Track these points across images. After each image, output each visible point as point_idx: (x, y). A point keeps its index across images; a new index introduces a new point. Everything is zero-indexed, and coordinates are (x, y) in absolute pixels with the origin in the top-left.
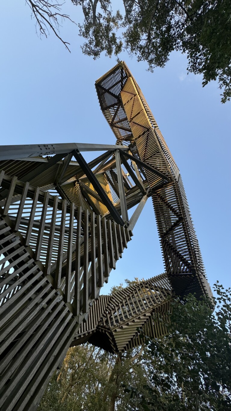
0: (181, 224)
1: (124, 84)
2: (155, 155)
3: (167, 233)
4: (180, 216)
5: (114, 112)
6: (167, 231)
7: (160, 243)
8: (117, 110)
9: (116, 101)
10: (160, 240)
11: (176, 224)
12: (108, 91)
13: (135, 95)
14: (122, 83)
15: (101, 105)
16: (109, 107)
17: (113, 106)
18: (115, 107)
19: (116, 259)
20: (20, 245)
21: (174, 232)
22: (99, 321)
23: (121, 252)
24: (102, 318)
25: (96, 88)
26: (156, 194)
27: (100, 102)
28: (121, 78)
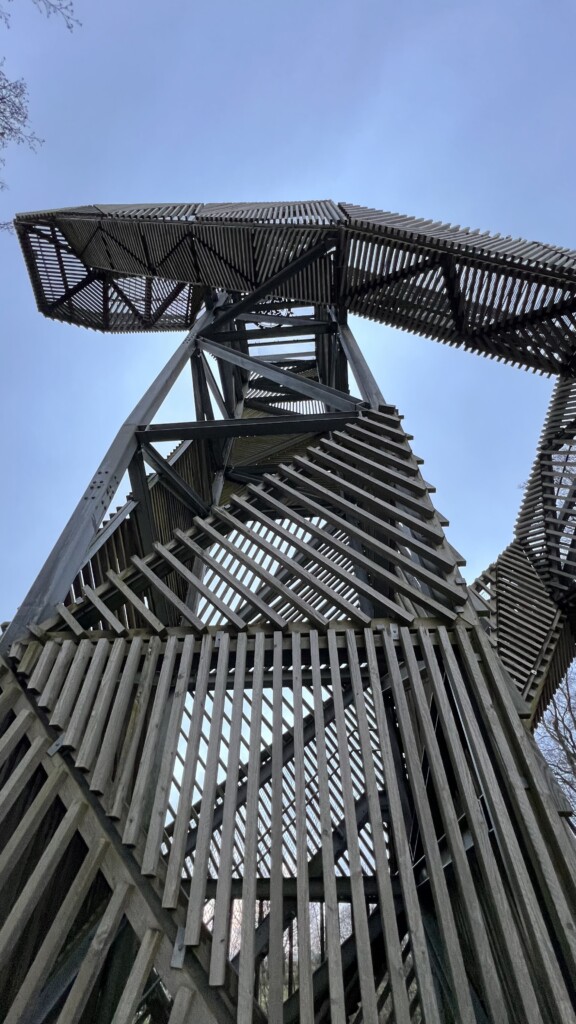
0: (457, 266)
1: (66, 243)
2: (254, 249)
3: (459, 318)
4: (437, 260)
5: (121, 301)
6: (454, 316)
7: (472, 352)
8: (120, 293)
9: (97, 285)
10: (466, 349)
11: (452, 280)
12: (70, 293)
13: (100, 227)
14: (64, 247)
15: (96, 326)
16: (106, 309)
17: (106, 299)
18: (112, 294)
19: (414, 473)
20: (233, 638)
21: (467, 298)
22: (548, 595)
23: (407, 455)
24: (549, 586)
25: (53, 318)
26: (349, 298)
27: (87, 326)
28: (50, 243)
